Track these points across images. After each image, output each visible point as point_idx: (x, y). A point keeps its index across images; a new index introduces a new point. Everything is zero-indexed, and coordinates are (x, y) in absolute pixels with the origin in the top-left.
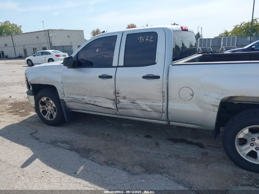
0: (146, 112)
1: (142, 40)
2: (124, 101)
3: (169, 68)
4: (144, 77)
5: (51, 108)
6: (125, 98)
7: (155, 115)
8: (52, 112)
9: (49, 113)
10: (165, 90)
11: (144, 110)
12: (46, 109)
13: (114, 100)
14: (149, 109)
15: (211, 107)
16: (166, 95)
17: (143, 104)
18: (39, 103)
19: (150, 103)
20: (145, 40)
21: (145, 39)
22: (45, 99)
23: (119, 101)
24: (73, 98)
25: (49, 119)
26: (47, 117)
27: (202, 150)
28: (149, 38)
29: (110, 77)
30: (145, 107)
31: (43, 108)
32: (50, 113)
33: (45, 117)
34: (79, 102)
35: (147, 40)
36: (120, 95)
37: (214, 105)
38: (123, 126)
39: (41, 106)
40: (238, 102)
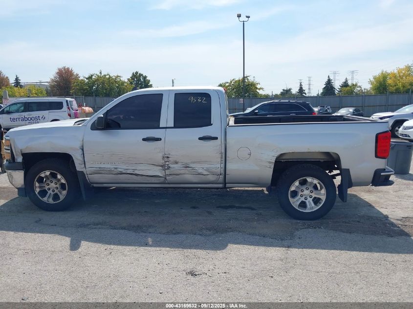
0: (201, 176)
1: (193, 101)
2: (175, 166)
3: (226, 129)
4: (200, 139)
5: (55, 186)
6: (176, 163)
7: (212, 178)
8: (56, 191)
9: (50, 193)
10: (223, 151)
11: (200, 174)
12: (47, 187)
13: (162, 166)
14: (205, 173)
15: (268, 165)
16: (224, 156)
17: (199, 168)
18: (35, 180)
19: (206, 166)
20: (197, 101)
21: (197, 99)
22: (48, 173)
23: (169, 167)
24: (100, 168)
25: (51, 201)
26: (48, 200)
27: (255, 212)
28: (202, 99)
29: (159, 139)
30: (200, 171)
31: (40, 187)
32: (52, 193)
33: (45, 199)
34: (110, 172)
35: (199, 100)
36: (170, 159)
37: (270, 162)
38: (156, 202)
39: (37, 184)
40: (284, 161)
